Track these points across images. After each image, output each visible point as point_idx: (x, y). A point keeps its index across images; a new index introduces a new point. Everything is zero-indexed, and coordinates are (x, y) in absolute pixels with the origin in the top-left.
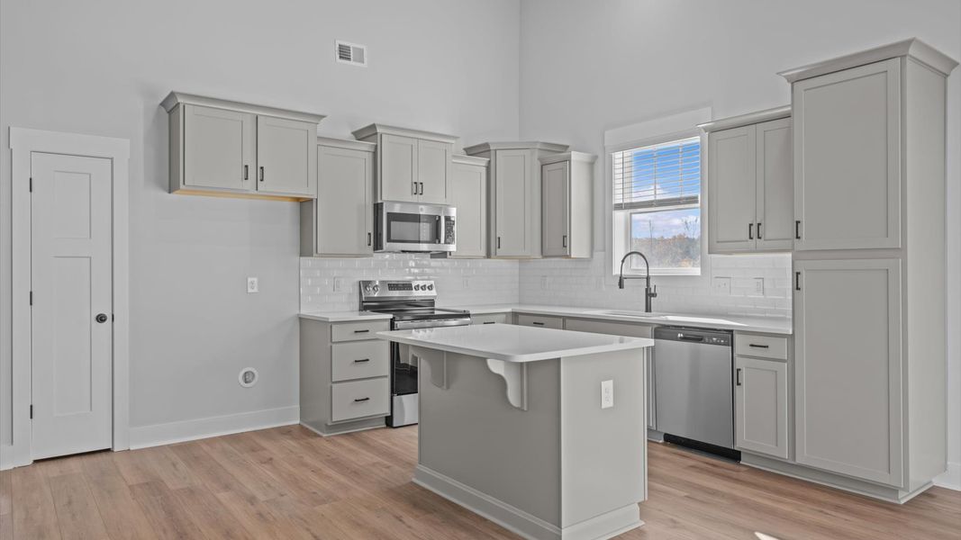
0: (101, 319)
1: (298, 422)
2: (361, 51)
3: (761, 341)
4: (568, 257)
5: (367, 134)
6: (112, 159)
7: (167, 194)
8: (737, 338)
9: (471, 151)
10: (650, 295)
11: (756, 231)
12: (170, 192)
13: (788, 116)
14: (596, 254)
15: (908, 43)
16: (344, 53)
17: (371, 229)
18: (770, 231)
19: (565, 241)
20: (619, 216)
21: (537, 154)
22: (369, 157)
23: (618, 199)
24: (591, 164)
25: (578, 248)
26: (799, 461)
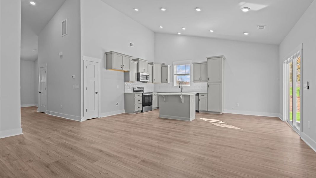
0: (96, 93)
1: (124, 113)
2: (133, 44)
3: (203, 95)
4: (167, 83)
5: (137, 60)
6: (98, 63)
7: (105, 69)
8: (199, 94)
9: (149, 63)
10: (181, 89)
11: (201, 79)
12: (106, 69)
13: (207, 63)
14: (171, 83)
15: (222, 56)
16: (131, 44)
17: (137, 77)
18: (203, 79)
19: (167, 80)
20: (175, 76)
21: (161, 65)
22: (137, 64)
23: (175, 73)
24: (170, 67)
25: (169, 82)
26: (208, 111)
